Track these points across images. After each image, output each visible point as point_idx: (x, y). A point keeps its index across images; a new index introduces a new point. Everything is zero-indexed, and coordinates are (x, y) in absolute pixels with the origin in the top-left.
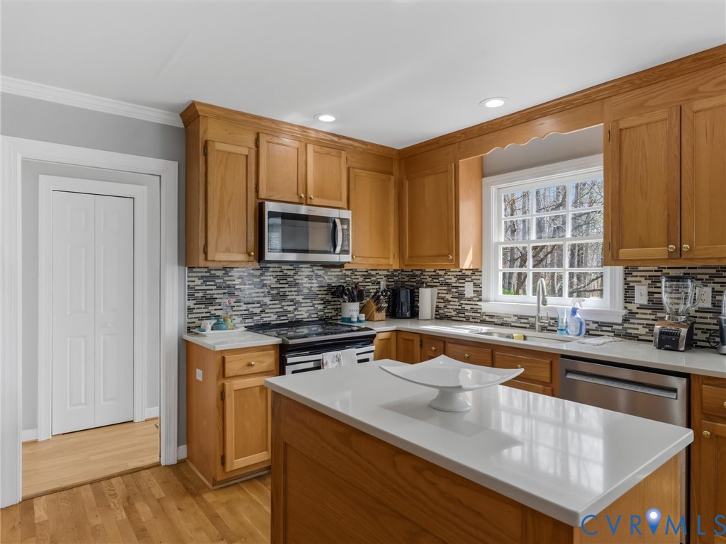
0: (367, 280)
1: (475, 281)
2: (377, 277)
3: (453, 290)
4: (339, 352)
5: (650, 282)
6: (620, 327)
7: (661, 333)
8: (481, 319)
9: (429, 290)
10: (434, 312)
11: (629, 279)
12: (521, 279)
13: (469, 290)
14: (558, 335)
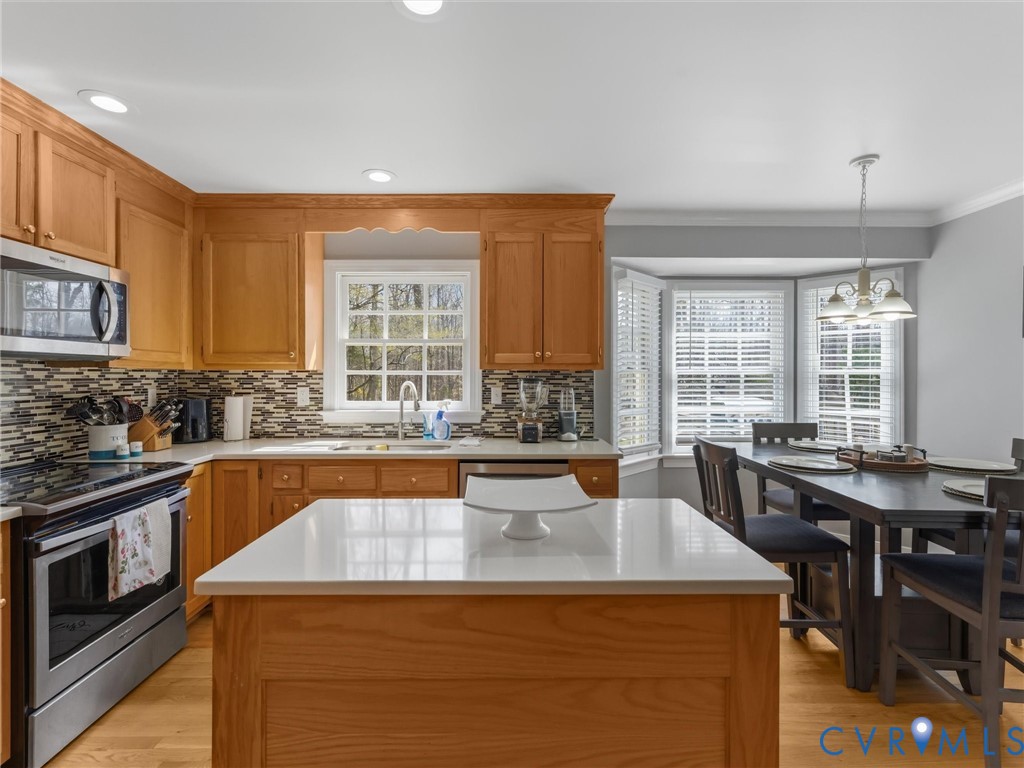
0: (126, 387)
1: (312, 386)
2: (144, 381)
3: (276, 398)
4: (143, 510)
5: (503, 384)
6: (479, 427)
7: (524, 429)
8: (322, 432)
9: (240, 400)
10: (249, 430)
11: (486, 381)
12: (372, 381)
13: (303, 397)
14: (425, 441)
